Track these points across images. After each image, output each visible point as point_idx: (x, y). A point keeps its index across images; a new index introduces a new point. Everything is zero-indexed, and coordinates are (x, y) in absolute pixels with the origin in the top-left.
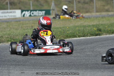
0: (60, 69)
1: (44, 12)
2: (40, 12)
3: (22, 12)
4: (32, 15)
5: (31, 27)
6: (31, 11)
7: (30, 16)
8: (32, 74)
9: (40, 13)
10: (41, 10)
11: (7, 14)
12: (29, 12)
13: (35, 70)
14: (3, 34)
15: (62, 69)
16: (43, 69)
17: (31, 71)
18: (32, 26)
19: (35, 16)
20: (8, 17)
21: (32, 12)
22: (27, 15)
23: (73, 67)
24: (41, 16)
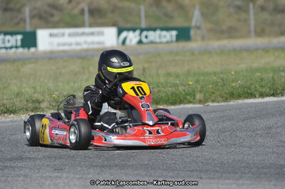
1: (174, 33)
2: (164, 33)
3: (120, 32)
4: (144, 40)
5: (141, 72)
6: (142, 30)
7: (140, 42)
9: (165, 37)
10: (168, 29)
11: (81, 39)
12: (138, 32)
14: (72, 88)
15: (218, 179)
18: (144, 69)
19: (152, 42)
20: (85, 46)
21: (145, 33)
22: (131, 41)
23: (245, 173)
24: (167, 42)
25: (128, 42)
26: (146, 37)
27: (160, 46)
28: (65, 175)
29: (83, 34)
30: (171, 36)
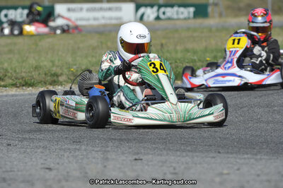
0: (232, 153)
1: (192, 10)
2: (182, 9)
3: (138, 8)
4: (162, 16)
5: (159, 47)
6: (160, 6)
7: (158, 18)
8: (160, 164)
9: (182, 13)
10: (185, 6)
11: (99, 14)
12: (155, 8)
13: (168, 154)
14: (90, 62)
15: (236, 153)
16: (189, 151)
17: (158, 155)
18: (162, 45)
19: (169, 19)
20: (103, 22)
21: (162, 10)
22: (149, 17)
23: (263, 148)
24: (185, 19)
25: (145, 18)
26: (164, 13)
27: (178, 22)
28: (83, 147)
29: (101, 9)
30: (189, 13)
